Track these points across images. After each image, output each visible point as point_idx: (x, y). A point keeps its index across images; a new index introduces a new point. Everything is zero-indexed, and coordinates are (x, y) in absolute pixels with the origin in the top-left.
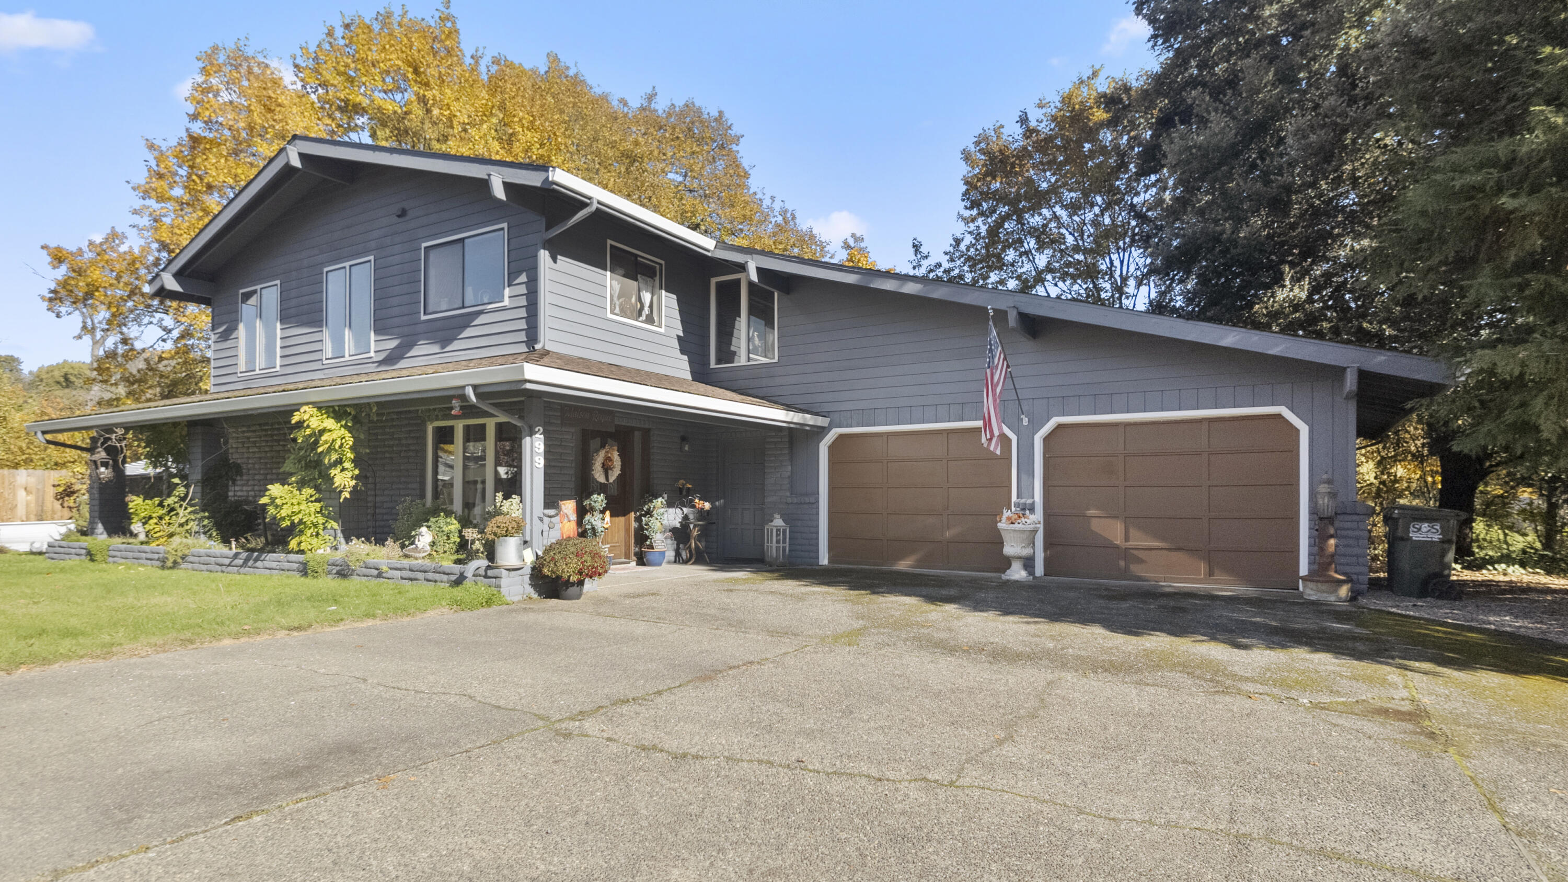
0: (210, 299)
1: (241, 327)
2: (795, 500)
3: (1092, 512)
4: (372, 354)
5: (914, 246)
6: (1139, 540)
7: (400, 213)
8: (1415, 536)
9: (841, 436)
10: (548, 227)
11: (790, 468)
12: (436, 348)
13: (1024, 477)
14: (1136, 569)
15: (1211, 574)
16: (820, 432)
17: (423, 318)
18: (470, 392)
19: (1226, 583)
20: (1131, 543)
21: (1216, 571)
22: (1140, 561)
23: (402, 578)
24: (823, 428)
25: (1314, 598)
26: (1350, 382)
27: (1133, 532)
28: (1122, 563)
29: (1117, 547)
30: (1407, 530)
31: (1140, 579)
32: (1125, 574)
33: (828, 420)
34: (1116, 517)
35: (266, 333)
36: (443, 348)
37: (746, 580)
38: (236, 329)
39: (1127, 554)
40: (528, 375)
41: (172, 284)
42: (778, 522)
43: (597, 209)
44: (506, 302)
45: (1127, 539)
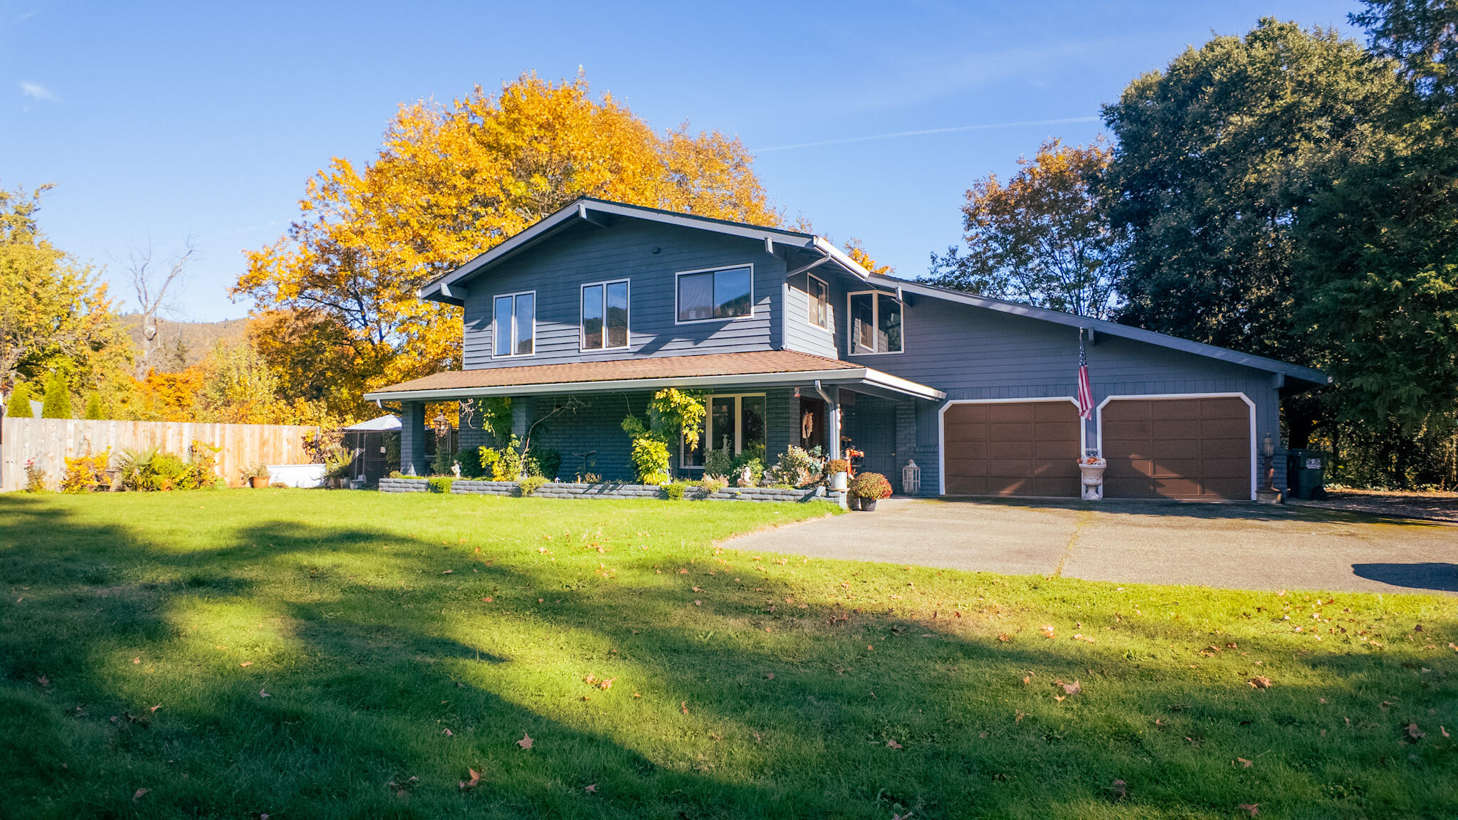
0: (463, 301)
1: (495, 322)
2: (922, 450)
3: (1133, 456)
4: (628, 347)
5: (932, 257)
6: (1162, 473)
7: (656, 251)
8: (1309, 466)
9: (954, 406)
10: (789, 270)
11: (915, 428)
12: (690, 345)
13: (1090, 433)
14: (1159, 490)
15: (1204, 492)
16: (941, 402)
17: (676, 323)
18: (818, 383)
19: (1215, 497)
20: (1157, 475)
21: (1206, 490)
22: (1163, 486)
23: (753, 499)
24: (942, 400)
25: (1263, 503)
26: (1280, 382)
27: (1158, 468)
28: (1152, 488)
29: (1149, 478)
30: (1305, 464)
31: (1165, 497)
32: (1154, 494)
33: (945, 394)
34: (1148, 459)
35: (519, 328)
36: (696, 344)
37: (909, 504)
38: (490, 323)
39: (1155, 482)
40: (867, 376)
41: (446, 292)
42: (913, 465)
43: (830, 261)
44: (752, 316)
45: (1155, 473)
